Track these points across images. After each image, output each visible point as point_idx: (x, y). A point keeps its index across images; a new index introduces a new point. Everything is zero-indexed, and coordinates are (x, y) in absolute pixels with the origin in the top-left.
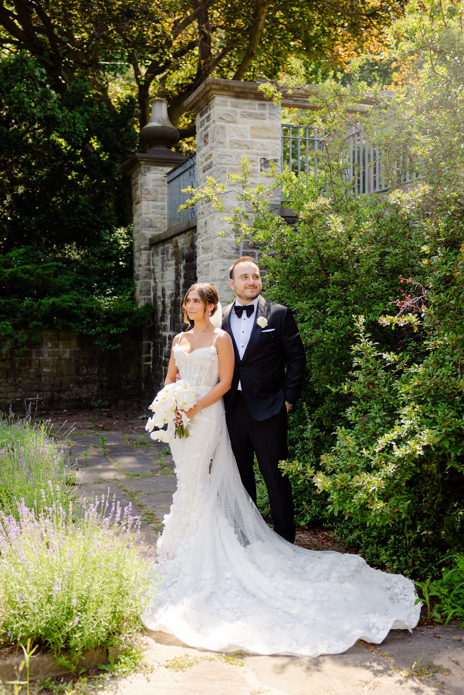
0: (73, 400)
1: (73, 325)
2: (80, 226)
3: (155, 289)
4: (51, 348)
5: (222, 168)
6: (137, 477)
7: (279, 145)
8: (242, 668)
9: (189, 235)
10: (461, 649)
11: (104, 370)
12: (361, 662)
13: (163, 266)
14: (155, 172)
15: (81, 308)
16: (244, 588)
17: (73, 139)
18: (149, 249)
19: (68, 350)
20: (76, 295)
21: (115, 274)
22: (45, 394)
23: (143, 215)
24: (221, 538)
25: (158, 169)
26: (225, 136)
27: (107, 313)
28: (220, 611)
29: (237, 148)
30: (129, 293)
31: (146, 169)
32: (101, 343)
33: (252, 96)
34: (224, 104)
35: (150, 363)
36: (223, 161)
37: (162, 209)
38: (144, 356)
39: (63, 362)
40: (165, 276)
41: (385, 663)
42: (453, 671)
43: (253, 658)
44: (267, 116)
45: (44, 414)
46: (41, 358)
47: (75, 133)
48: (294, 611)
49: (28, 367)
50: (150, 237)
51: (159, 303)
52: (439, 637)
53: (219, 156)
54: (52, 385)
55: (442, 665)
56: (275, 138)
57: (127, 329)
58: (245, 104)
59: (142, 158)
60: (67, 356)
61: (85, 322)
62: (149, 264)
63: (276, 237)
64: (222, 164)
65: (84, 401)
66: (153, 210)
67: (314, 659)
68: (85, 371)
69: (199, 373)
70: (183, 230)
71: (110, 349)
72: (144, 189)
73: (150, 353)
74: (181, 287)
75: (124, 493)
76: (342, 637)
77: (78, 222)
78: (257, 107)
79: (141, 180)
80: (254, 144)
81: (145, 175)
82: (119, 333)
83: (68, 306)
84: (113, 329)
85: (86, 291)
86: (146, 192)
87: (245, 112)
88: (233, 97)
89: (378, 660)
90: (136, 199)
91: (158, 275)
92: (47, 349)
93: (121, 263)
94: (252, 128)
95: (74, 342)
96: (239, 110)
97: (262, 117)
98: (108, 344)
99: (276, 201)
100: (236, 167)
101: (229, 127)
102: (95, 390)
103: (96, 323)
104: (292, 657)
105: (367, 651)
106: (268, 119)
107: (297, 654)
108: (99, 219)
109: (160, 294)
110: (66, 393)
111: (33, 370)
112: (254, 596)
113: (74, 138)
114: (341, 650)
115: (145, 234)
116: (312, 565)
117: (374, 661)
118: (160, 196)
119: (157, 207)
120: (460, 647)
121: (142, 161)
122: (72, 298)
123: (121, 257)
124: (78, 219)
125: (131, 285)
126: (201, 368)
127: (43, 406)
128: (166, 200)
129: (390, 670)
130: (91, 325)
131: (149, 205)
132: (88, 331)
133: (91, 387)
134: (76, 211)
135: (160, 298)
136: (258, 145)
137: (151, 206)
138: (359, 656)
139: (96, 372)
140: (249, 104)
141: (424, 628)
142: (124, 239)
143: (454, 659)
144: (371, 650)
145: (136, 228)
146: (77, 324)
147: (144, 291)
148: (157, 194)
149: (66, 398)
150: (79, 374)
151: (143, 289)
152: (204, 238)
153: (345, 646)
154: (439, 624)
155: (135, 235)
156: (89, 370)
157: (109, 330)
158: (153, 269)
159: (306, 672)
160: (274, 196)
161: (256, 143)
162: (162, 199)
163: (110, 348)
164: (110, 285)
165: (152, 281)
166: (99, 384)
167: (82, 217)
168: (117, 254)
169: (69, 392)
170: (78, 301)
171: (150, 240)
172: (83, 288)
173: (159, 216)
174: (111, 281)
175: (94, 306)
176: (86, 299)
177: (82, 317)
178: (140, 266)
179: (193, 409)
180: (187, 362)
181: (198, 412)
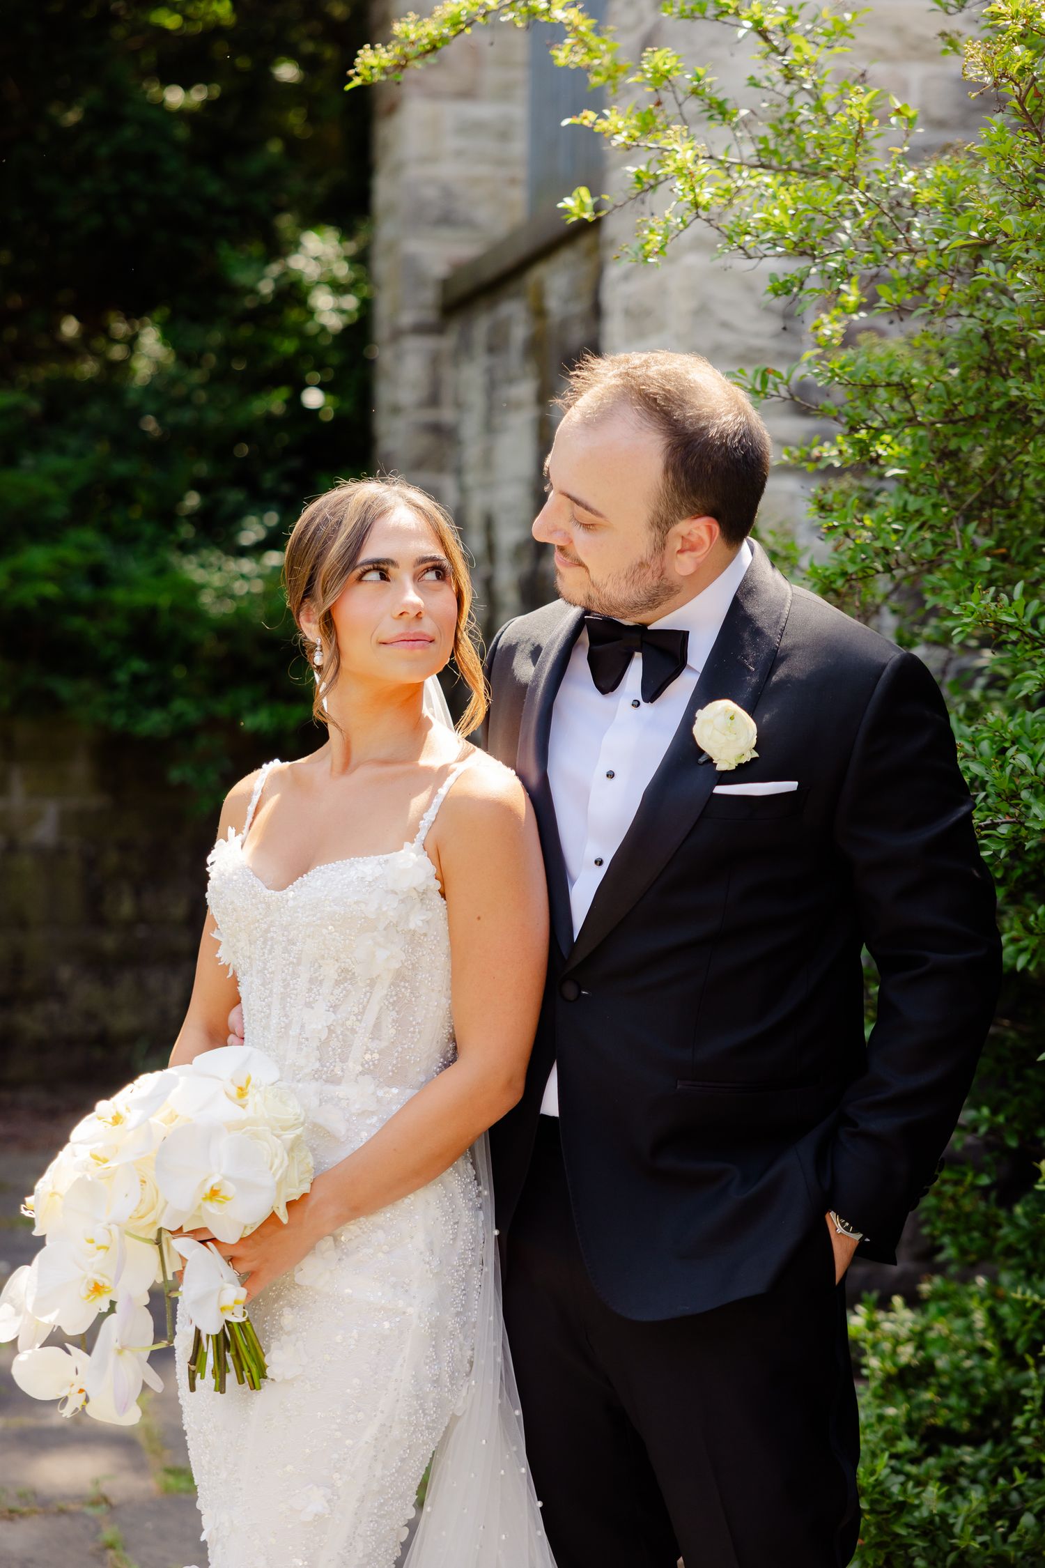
0: (70, 1041)
1: (65, 689)
2: (123, 222)
13: (489, 410)
15: (109, 609)
18: (436, 329)
19: (51, 808)
20: (83, 548)
21: (288, 451)
23: (414, 170)
27: (226, 631)
32: (201, 774)
37: (504, 135)
39: (26, 863)
40: (495, 456)
50: (444, 272)
60: (45, 832)
61: (122, 676)
62: (433, 399)
63: (866, 217)
66: (458, 143)
68: (126, 908)
69: (334, 1008)
77: (113, 205)
83: (44, 602)
84: (254, 707)
85: (149, 530)
91: (472, 452)
93: (314, 398)
95: (80, 769)
103: (175, 680)
108: (214, 187)
110: (39, 1009)
115: (419, 259)
118: (492, 77)
119: (478, 126)
122: (63, 564)
123: (319, 367)
124: (114, 189)
126: (346, 976)
128: (522, 93)
130: (151, 689)
131: (437, 120)
132: (135, 719)
134: (103, 151)
137: (448, 123)
142: (338, 288)
145: (384, 231)
146: (85, 685)
148: (477, 68)
149: (40, 1030)
150: (100, 921)
155: (382, 266)
156: (147, 899)
157: (236, 717)
158: (453, 425)
162: (504, 93)
164: (260, 499)
165: (448, 485)
167: (134, 179)
168: (302, 353)
169: (54, 1007)
170: (98, 576)
171: (445, 284)
172: (136, 513)
173: (483, 170)
174: (268, 480)
175: (164, 601)
176: (136, 568)
177: (109, 650)
178: (396, 410)
179: (285, 1220)
180: (269, 943)
181: (320, 1237)
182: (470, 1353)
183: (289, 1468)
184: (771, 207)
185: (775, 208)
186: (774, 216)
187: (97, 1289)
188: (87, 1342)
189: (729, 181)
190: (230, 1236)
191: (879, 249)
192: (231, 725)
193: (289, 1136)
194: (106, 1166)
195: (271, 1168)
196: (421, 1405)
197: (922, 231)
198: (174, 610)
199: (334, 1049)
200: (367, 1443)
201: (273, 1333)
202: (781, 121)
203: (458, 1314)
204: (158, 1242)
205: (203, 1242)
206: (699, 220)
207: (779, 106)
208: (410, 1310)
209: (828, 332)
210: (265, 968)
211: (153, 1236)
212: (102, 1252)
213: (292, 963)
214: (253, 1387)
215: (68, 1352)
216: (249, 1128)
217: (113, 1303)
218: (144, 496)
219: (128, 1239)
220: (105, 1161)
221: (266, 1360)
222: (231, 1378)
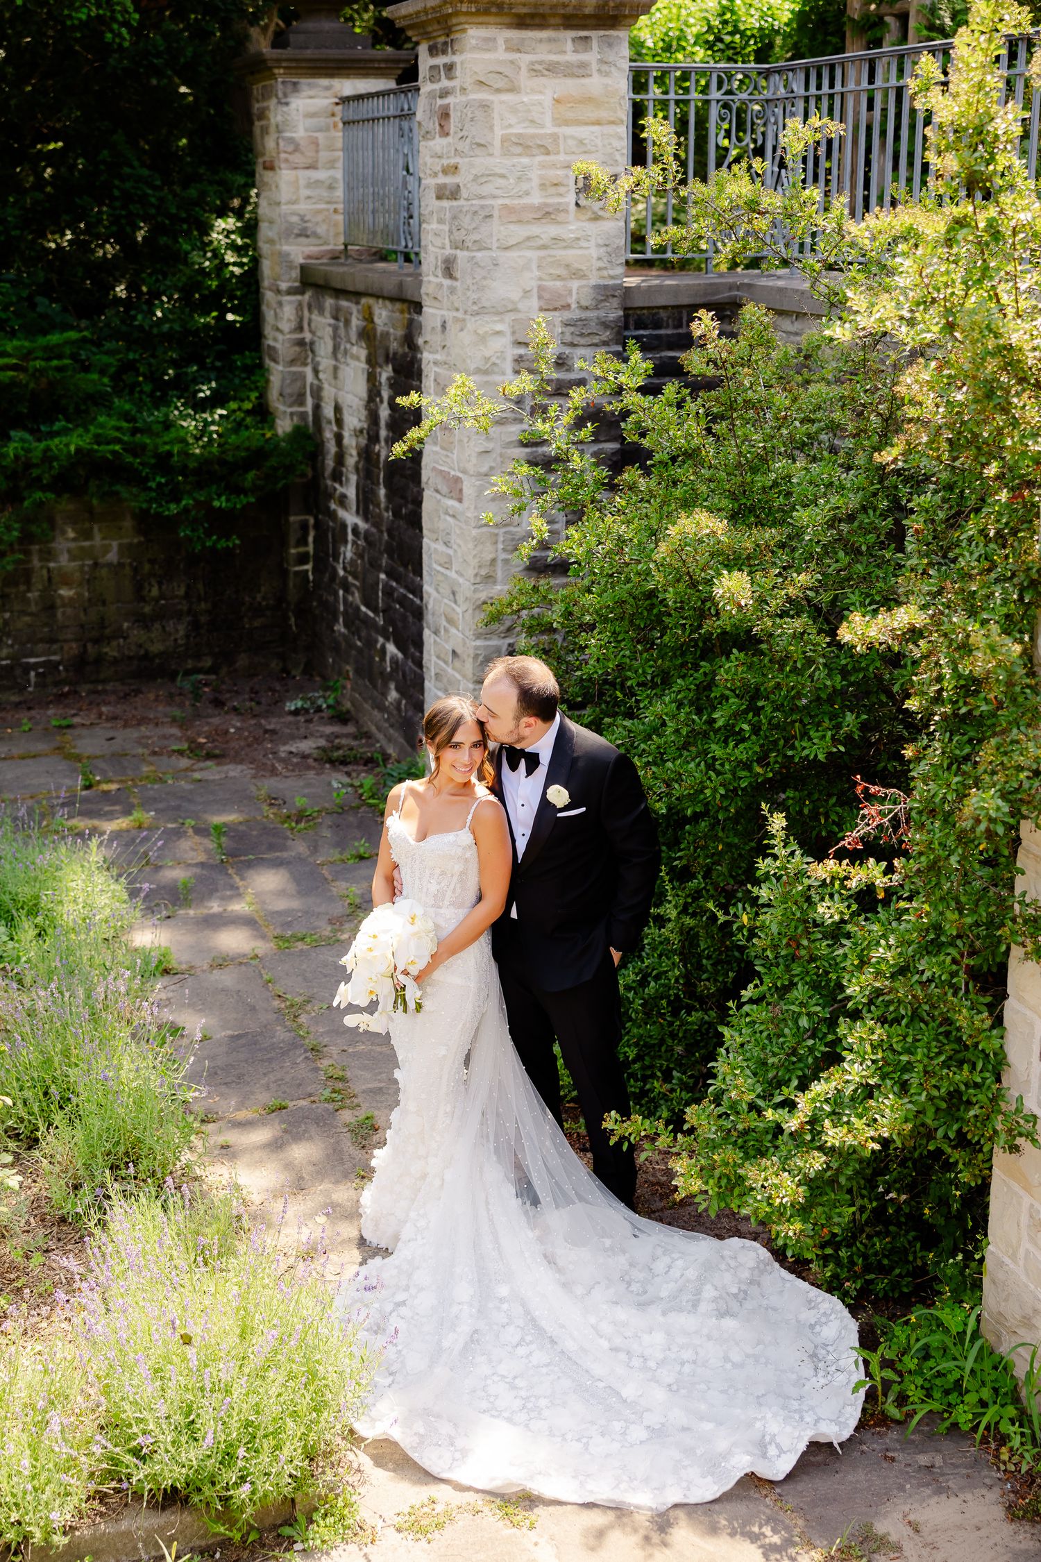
0: (130, 658)
1: (124, 492)
3: (317, 393)
4: (74, 540)
5: (482, 207)
6: (300, 945)
7: (621, 138)
8: (531, 1534)
10: (928, 1491)
11: (200, 586)
12: (744, 1525)
13: (336, 348)
14: (311, 93)
15: (143, 449)
16: (533, 1320)
17: (109, 36)
18: (300, 292)
19: (115, 544)
21: (216, 342)
22: (66, 647)
23: (284, 207)
24: (488, 1210)
25: (317, 86)
26: (491, 128)
27: (203, 462)
28: (489, 1382)
29: (519, 155)
30: (254, 393)
31: (290, 87)
32: (193, 530)
33: (558, 20)
34: (489, 44)
35: (309, 567)
36: (486, 189)
37: (331, 188)
38: (293, 551)
39: (104, 572)
40: (340, 374)
41: (787, 1528)
42: (908, 1548)
43: (551, 1509)
44: (594, 66)
45: (65, 695)
46: (52, 565)
47: (114, 19)
48: (628, 1392)
49: (22, 588)
50: (302, 261)
51: (328, 435)
52: (893, 1459)
53: (476, 178)
54: (82, 626)
55: (888, 1534)
56: (613, 123)
57: (252, 500)
58: (541, 41)
59: (278, 60)
60: (112, 557)
61: (153, 485)
62: (300, 328)
64: (483, 198)
65: (157, 661)
66: (308, 192)
67: (661, 1515)
68: (155, 592)
69: (439, 883)
70: (385, 293)
71: (213, 548)
72: (284, 139)
73: (306, 544)
75: (276, 1003)
76: (713, 1465)
77: (123, 221)
78: (569, 46)
79: (276, 116)
80: (561, 141)
81: (287, 104)
82: (234, 509)
83: (113, 453)
84: (219, 496)
85: (149, 392)
86: (290, 148)
87: (540, 63)
88: (510, 26)
89: (775, 1520)
90: (264, 154)
91: (326, 362)
92: (66, 541)
93: (230, 317)
94: (557, 101)
95: (128, 523)
96: (525, 59)
97: (581, 71)
98: (208, 535)
99: (612, 277)
100: (516, 202)
101: (501, 102)
102: (182, 633)
103: (179, 482)
104: (620, 1511)
105: (757, 1495)
106: (595, 74)
107: (630, 1505)
109: (328, 412)
110: (114, 643)
111: (37, 594)
112: (553, 1342)
113: (112, 31)
114: (710, 1498)
115: (288, 254)
116: (667, 1260)
117: (767, 1522)
118: (324, 156)
119: (318, 183)
120: (927, 1485)
121: (279, 67)
123: (231, 300)
124: (123, 213)
125: (257, 370)
126: (443, 873)
127: (64, 675)
128: (340, 164)
129: (794, 1544)
130: (168, 491)
131: (297, 181)
132: (161, 506)
133: (170, 624)
135: (329, 422)
136: (570, 142)
137: (302, 182)
138: (741, 1508)
139: (182, 592)
140: (550, 40)
141: (869, 1435)
142: (236, 250)
143: (912, 1517)
144: (764, 1492)
146: (134, 490)
147: (291, 395)
148: (317, 151)
149: (115, 654)
150: (142, 599)
151: (287, 391)
153: (716, 1488)
154: (898, 1422)
155: (263, 244)
156: (164, 587)
157: (212, 499)
158: (312, 343)
159: (643, 1548)
160: (608, 265)
161: (565, 138)
162: (331, 165)
163: (215, 543)
164: (206, 372)
165: (308, 371)
166: (189, 619)
168: (221, 289)
169: (121, 641)
171: (303, 269)
173: (324, 206)
174: (208, 358)
177: (145, 471)
178: (277, 330)
179: (431, 962)
180: (414, 859)
181: (440, 964)
187: (371, 992)
192: (208, 505)
194: (372, 952)
195: (427, 945)
196: (475, 1015)
199: (439, 897)
200: (459, 1030)
204: (392, 977)
211: (390, 975)
216: (417, 934)
219: (382, 977)
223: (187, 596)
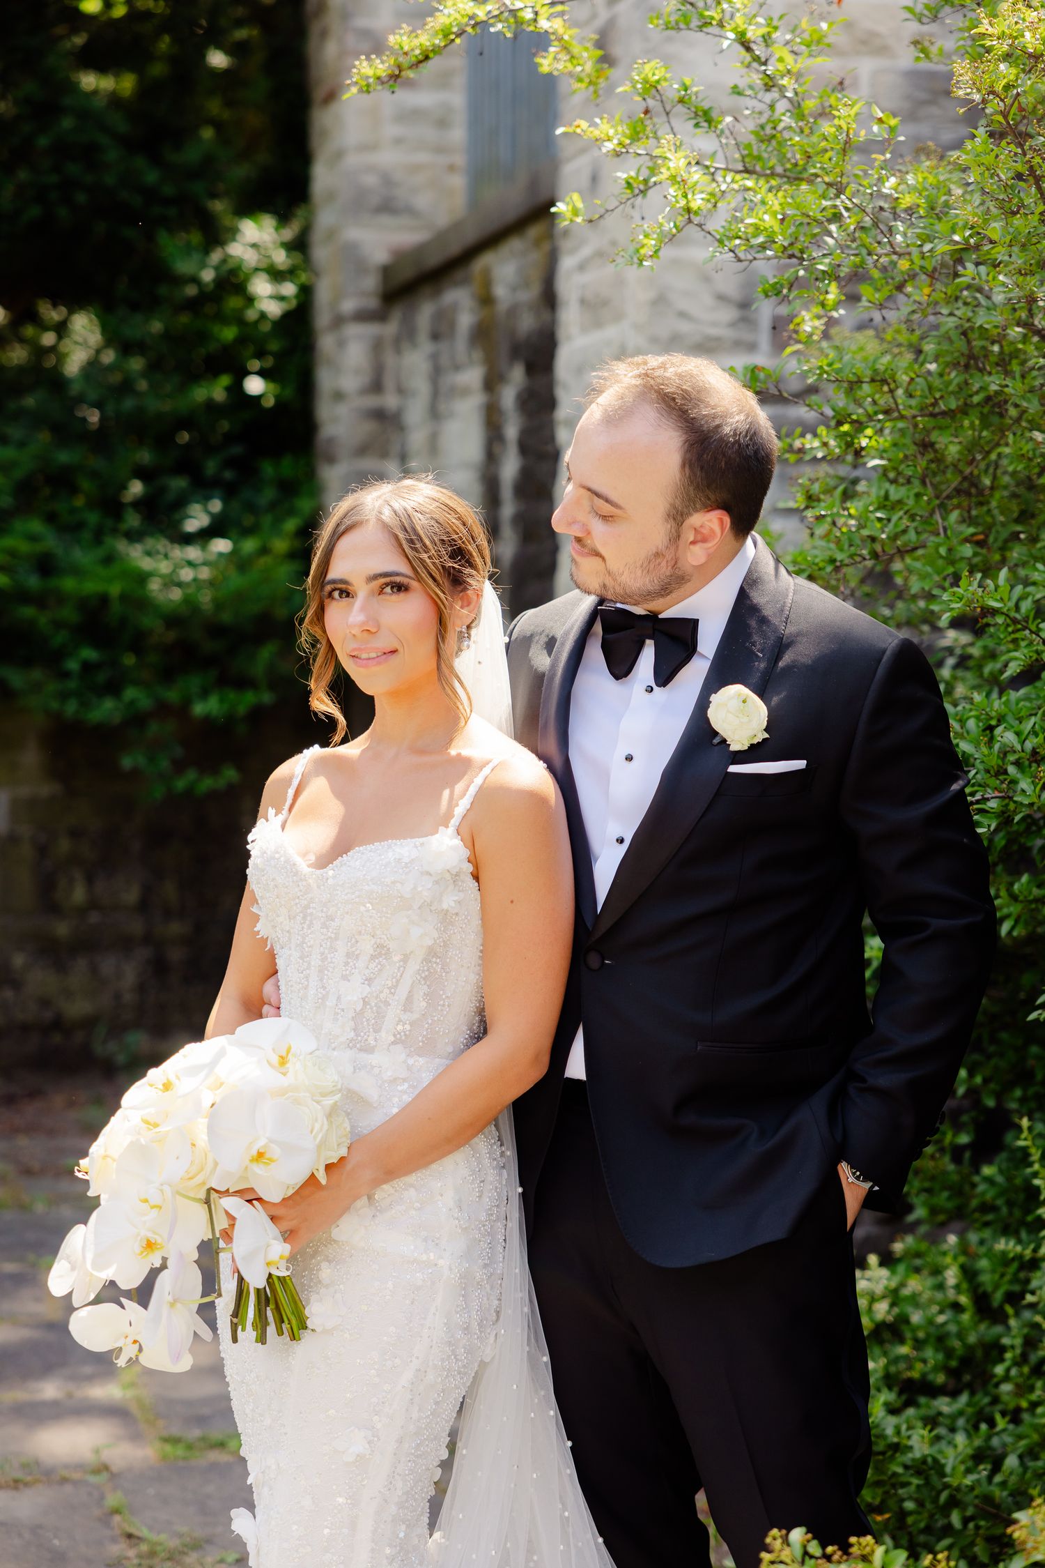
0: (25, 1028)
1: (16, 678)
2: (63, 212)
9: (537, 243)
11: (170, 891)
13: (435, 394)
15: (60, 598)
18: (378, 316)
20: (33, 538)
21: (229, 439)
23: (352, 158)
27: (174, 620)
30: (291, 525)
32: (151, 761)
37: (443, 123)
50: (385, 259)
57: (267, 698)
61: (73, 664)
62: (376, 386)
63: (851, 222)
66: (398, 131)
68: (79, 894)
69: (369, 981)
70: (512, 215)
71: (189, 793)
72: (354, 27)
74: (507, 492)
75: (117, 1548)
77: (53, 196)
82: (230, 719)
84: (204, 694)
85: (93, 518)
86: (366, 47)
90: (321, 80)
91: (417, 438)
93: (256, 385)
95: (31, 757)
98: (179, 767)
102: (130, 979)
103: (126, 668)
108: (152, 177)
115: (358, 245)
119: (417, 114)
122: (12, 553)
123: (260, 355)
124: (54, 179)
125: (305, 486)
126: (381, 951)
128: (460, 81)
130: (101, 677)
131: (377, 108)
132: (87, 707)
133: (108, 965)
134: (43, 141)
137: (386, 113)
139: (131, 895)
142: (277, 275)
145: (325, 217)
146: (37, 674)
150: (52, 908)
152: (586, 251)
155: (321, 253)
156: (97, 886)
157: (187, 703)
158: (397, 411)
162: (444, 81)
163: (190, 785)
164: (203, 487)
166: (146, 952)
167: (73, 169)
168: (241, 340)
169: (8, 994)
170: (46, 566)
171: (386, 271)
172: (79, 502)
173: (423, 157)
174: (211, 467)
175: (115, 590)
176: (82, 556)
177: (60, 638)
178: (339, 396)
179: (324, 1182)
180: (309, 918)
181: (357, 1197)
182: (496, 1302)
183: (332, 1412)
184: (761, 213)
185: (765, 213)
186: (764, 221)
187: (150, 1245)
188: (143, 1294)
189: (714, 185)
190: (274, 1196)
191: (864, 252)
192: (182, 711)
193: (329, 1102)
194: (157, 1130)
195: (312, 1132)
196: (453, 1351)
197: (905, 235)
198: (124, 597)
199: (368, 1020)
200: (404, 1387)
201: (312, 1287)
202: (762, 127)
203: (485, 1266)
204: (207, 1201)
205: (249, 1201)
206: (691, 225)
207: (760, 113)
208: (441, 1262)
209: (808, 329)
210: (303, 942)
211: (202, 1195)
212: (155, 1212)
213: (330, 938)
214: (293, 1337)
215: (123, 1307)
216: (291, 1094)
217: (165, 1259)
218: (86, 484)
219: (178, 1197)
220: (156, 1125)
221: (307, 1312)
222: (271, 1329)
223: (143, 906)
